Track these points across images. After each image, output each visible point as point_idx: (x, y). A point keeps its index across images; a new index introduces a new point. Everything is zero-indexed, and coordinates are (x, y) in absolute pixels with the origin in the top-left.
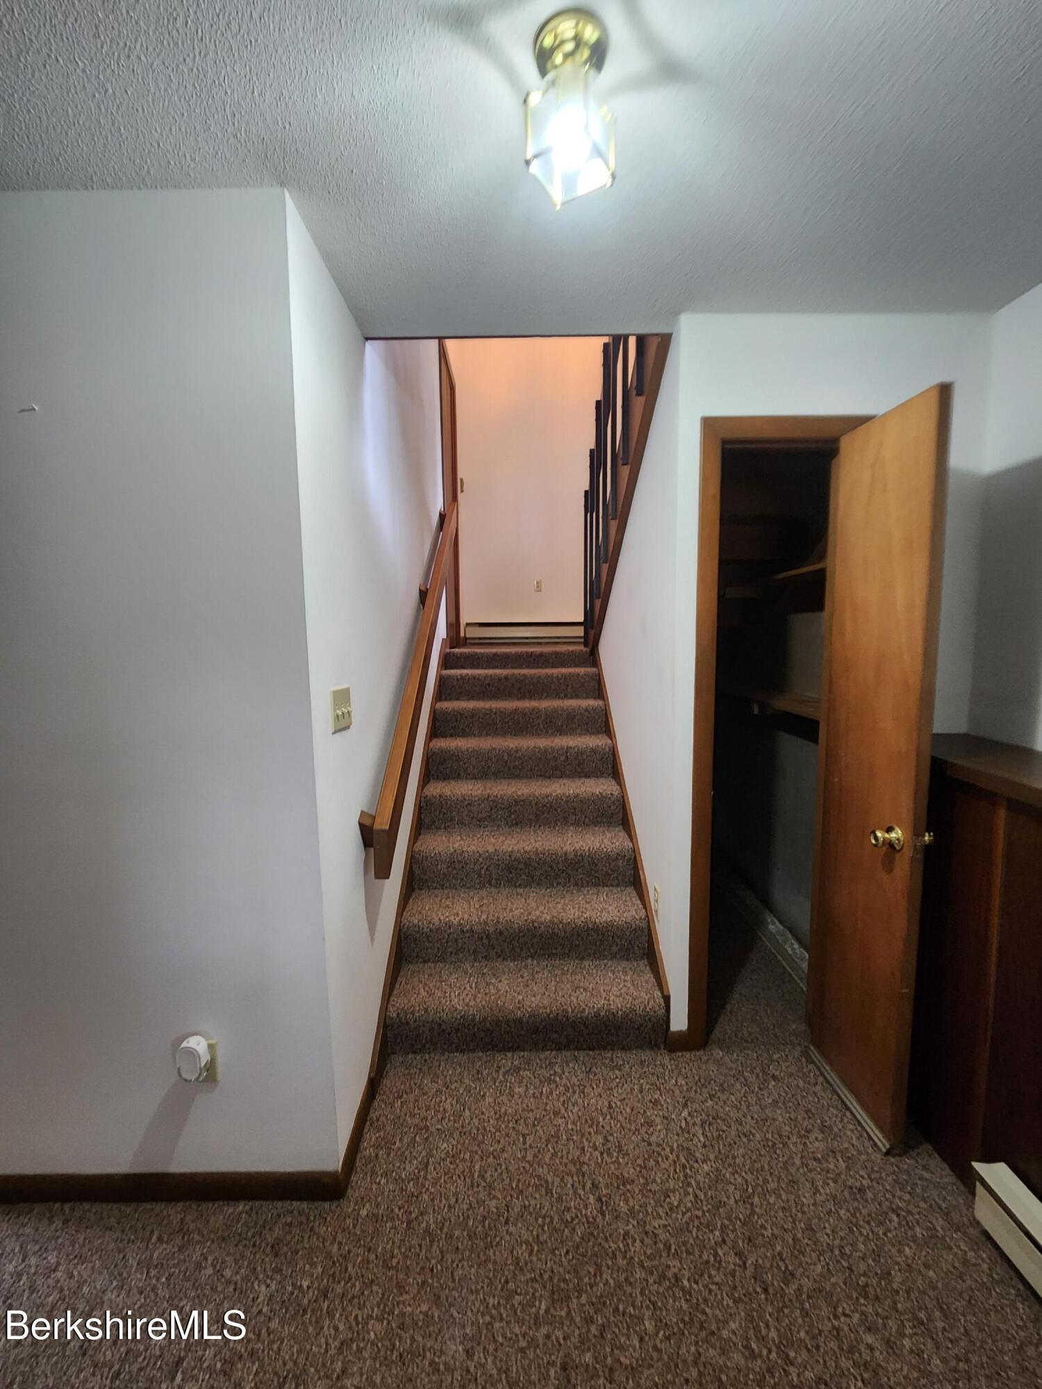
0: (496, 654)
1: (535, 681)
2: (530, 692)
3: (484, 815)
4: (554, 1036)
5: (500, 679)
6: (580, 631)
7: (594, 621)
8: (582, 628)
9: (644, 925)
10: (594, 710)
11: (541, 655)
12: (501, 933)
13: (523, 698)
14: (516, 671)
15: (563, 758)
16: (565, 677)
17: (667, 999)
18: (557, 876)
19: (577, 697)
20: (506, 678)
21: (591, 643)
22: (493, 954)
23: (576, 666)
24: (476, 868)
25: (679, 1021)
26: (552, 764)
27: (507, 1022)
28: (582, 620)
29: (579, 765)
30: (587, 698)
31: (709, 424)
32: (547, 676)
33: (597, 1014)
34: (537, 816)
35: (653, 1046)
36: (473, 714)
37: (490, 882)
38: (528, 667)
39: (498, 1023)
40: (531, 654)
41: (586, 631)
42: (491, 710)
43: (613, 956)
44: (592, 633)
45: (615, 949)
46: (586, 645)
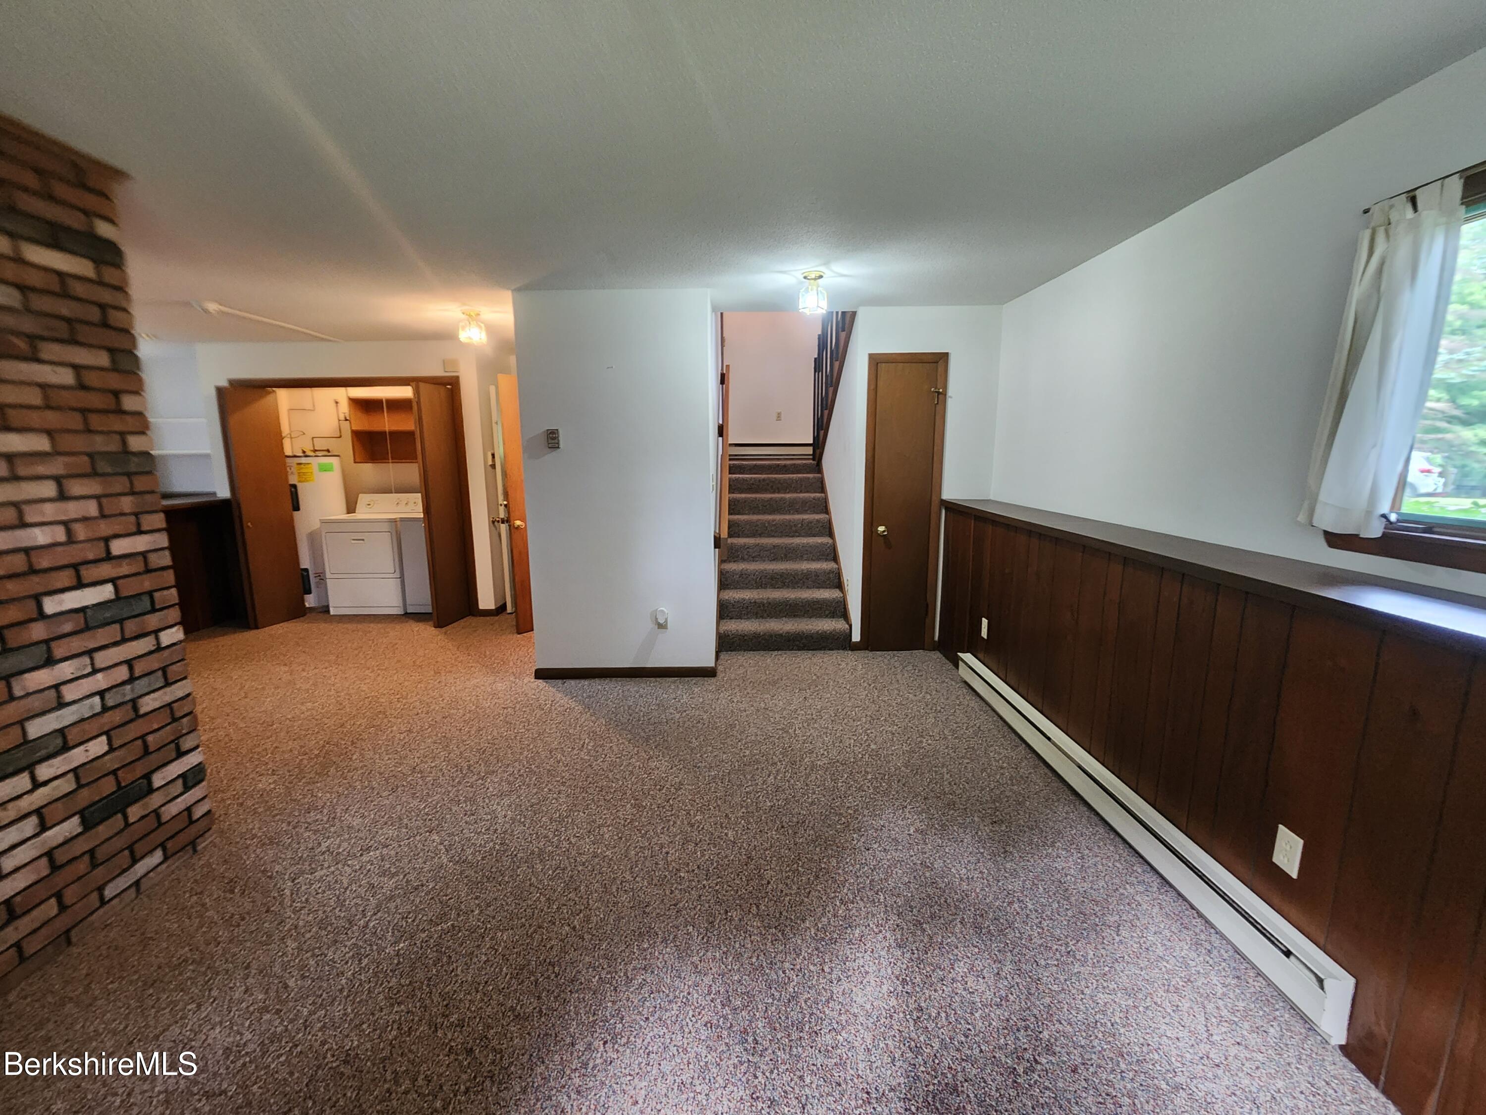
0: (755, 465)
1: (782, 482)
2: (778, 488)
3: (756, 554)
4: (798, 643)
5: (759, 481)
6: (810, 450)
7: (819, 444)
8: (811, 448)
9: (842, 600)
10: (819, 499)
11: (785, 466)
12: (770, 603)
13: (774, 492)
14: (770, 476)
15: (800, 525)
16: (801, 479)
17: (851, 626)
18: (797, 583)
19: (808, 492)
20: (764, 480)
21: (817, 459)
22: (765, 615)
23: (808, 473)
24: (755, 578)
25: (856, 637)
26: (794, 529)
27: (776, 635)
28: (811, 442)
29: (809, 530)
30: (815, 492)
31: (871, 356)
32: (789, 479)
33: (817, 632)
34: (786, 555)
35: (844, 649)
36: (745, 501)
37: (761, 586)
38: (776, 474)
39: (771, 636)
40: (778, 465)
41: (814, 451)
42: (756, 498)
43: (827, 616)
44: (818, 451)
45: (827, 612)
46: (814, 459)
